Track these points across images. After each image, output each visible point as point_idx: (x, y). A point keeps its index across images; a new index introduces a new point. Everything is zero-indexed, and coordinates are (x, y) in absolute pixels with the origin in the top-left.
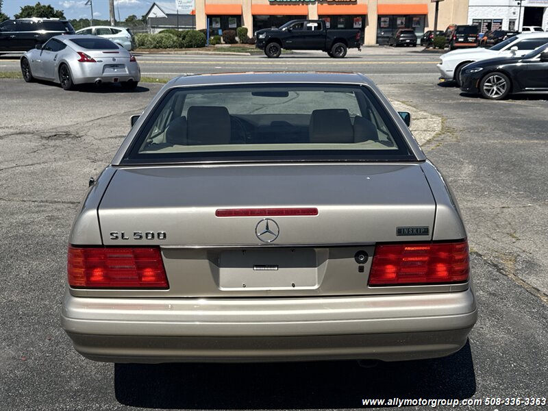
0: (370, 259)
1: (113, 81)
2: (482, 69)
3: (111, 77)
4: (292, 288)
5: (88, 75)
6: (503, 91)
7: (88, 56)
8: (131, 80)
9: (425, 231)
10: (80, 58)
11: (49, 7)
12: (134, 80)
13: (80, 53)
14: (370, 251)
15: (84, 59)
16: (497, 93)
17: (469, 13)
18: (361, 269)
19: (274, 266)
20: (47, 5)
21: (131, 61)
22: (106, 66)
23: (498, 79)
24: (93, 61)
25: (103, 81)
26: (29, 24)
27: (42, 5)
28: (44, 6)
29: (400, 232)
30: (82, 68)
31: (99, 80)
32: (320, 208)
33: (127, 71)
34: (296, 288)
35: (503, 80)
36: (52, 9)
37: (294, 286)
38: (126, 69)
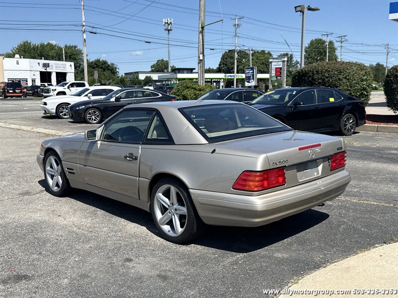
0: (331, 161)
2: (84, 107)
6: (98, 119)
16: (95, 120)
17: (5, 75)
18: (329, 165)
23: (95, 112)
29: (338, 149)
35: (97, 113)
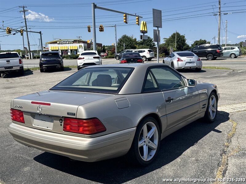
0: (63, 122)
1: (189, 68)
3: (188, 67)
4: (47, 128)
5: (180, 66)
7: (181, 59)
8: (197, 68)
9: (74, 114)
10: (178, 60)
11: (205, 40)
12: (198, 68)
13: (178, 58)
14: (63, 119)
15: (179, 60)
18: (61, 125)
19: (45, 121)
20: (204, 40)
21: (198, 60)
22: (187, 63)
24: (182, 61)
25: (185, 68)
26: (204, 47)
27: (202, 40)
28: (203, 40)
29: (68, 114)
30: (178, 63)
31: (184, 68)
32: (51, 103)
33: (195, 65)
34: (48, 128)
36: (206, 41)
37: (48, 127)
38: (195, 64)
